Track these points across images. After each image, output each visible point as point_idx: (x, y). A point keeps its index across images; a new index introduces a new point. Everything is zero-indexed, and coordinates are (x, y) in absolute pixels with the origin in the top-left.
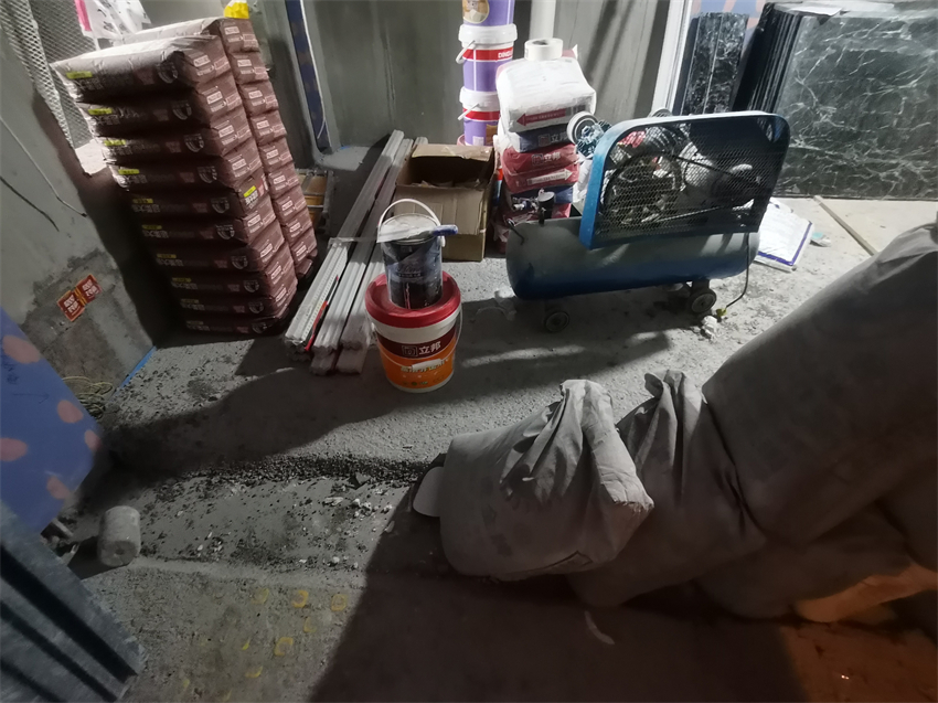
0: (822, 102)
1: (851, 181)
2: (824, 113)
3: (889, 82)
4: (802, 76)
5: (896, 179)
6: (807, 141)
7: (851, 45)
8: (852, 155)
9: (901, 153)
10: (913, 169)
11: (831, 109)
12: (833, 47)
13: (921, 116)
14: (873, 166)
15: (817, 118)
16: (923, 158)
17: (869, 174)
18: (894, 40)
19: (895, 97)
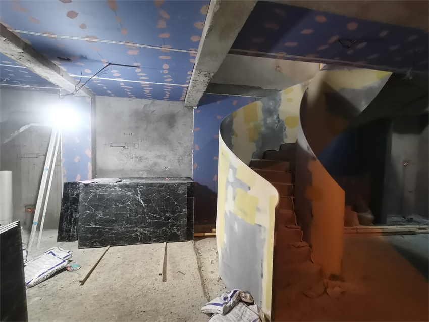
0: (97, 210)
1: (121, 239)
2: (99, 214)
3: (120, 203)
4: (85, 202)
5: (139, 236)
6: (95, 225)
7: (100, 192)
8: (117, 228)
9: (136, 226)
10: (144, 231)
11: (102, 213)
12: (93, 193)
13: (137, 213)
14: (127, 231)
15: (97, 216)
16: (146, 227)
17: (128, 235)
18: (115, 190)
19: (124, 207)
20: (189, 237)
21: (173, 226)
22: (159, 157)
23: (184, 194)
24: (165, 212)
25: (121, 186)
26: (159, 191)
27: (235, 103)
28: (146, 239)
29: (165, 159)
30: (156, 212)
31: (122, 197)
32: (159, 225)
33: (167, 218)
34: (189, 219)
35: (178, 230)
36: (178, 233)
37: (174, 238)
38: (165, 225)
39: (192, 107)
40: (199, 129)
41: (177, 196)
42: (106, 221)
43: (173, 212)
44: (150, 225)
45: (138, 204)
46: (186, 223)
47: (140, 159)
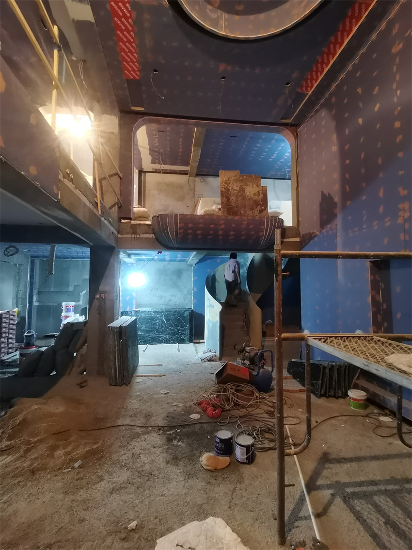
0: (142, 325)
1: (154, 340)
3: (153, 321)
6: (141, 332)
8: (152, 335)
9: (162, 334)
10: (166, 337)
11: (144, 326)
12: (140, 315)
13: (162, 327)
14: (157, 337)
15: (142, 328)
16: (167, 335)
17: (157, 339)
18: (151, 314)
19: (156, 323)
20: (191, 341)
21: (182, 334)
22: (172, 296)
23: (187, 316)
24: (177, 326)
25: (154, 312)
26: (174, 315)
27: (219, 261)
28: (167, 342)
29: (175, 297)
30: (173, 326)
31: (154, 318)
32: (174, 334)
33: (179, 330)
34: (191, 331)
35: (185, 337)
36: (185, 338)
37: (182, 341)
38: (177, 334)
39: (192, 265)
40: (196, 278)
41: (184, 318)
42: (147, 331)
43: (182, 327)
44: (169, 334)
45: (163, 322)
46: (189, 333)
47: (161, 297)
